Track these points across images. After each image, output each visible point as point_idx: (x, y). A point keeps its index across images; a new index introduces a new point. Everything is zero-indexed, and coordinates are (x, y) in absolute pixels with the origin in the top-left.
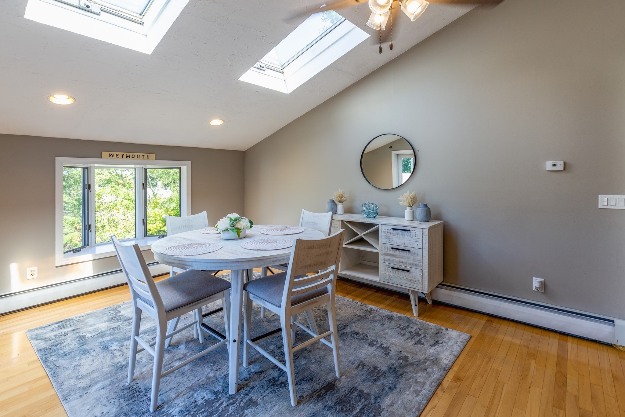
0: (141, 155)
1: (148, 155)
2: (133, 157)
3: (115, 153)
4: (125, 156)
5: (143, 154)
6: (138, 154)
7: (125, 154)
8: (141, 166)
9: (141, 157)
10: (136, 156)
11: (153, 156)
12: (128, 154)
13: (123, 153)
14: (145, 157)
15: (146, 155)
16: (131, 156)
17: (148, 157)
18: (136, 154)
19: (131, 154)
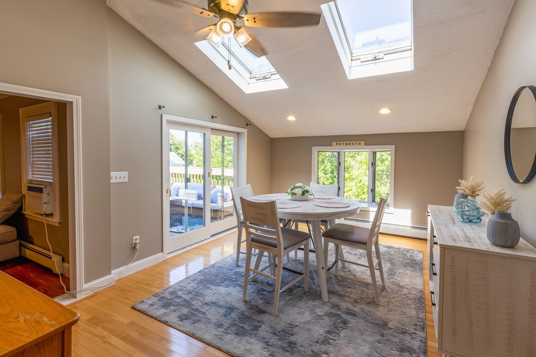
0: (355, 142)
1: (360, 142)
2: (350, 144)
3: (339, 143)
4: (345, 144)
5: (356, 142)
6: (353, 142)
7: (345, 142)
8: (371, 150)
9: (355, 144)
10: (351, 144)
11: (363, 143)
12: (347, 142)
13: (344, 142)
14: (358, 144)
15: (358, 142)
16: (348, 144)
17: (360, 144)
18: (351, 142)
19: (348, 142)
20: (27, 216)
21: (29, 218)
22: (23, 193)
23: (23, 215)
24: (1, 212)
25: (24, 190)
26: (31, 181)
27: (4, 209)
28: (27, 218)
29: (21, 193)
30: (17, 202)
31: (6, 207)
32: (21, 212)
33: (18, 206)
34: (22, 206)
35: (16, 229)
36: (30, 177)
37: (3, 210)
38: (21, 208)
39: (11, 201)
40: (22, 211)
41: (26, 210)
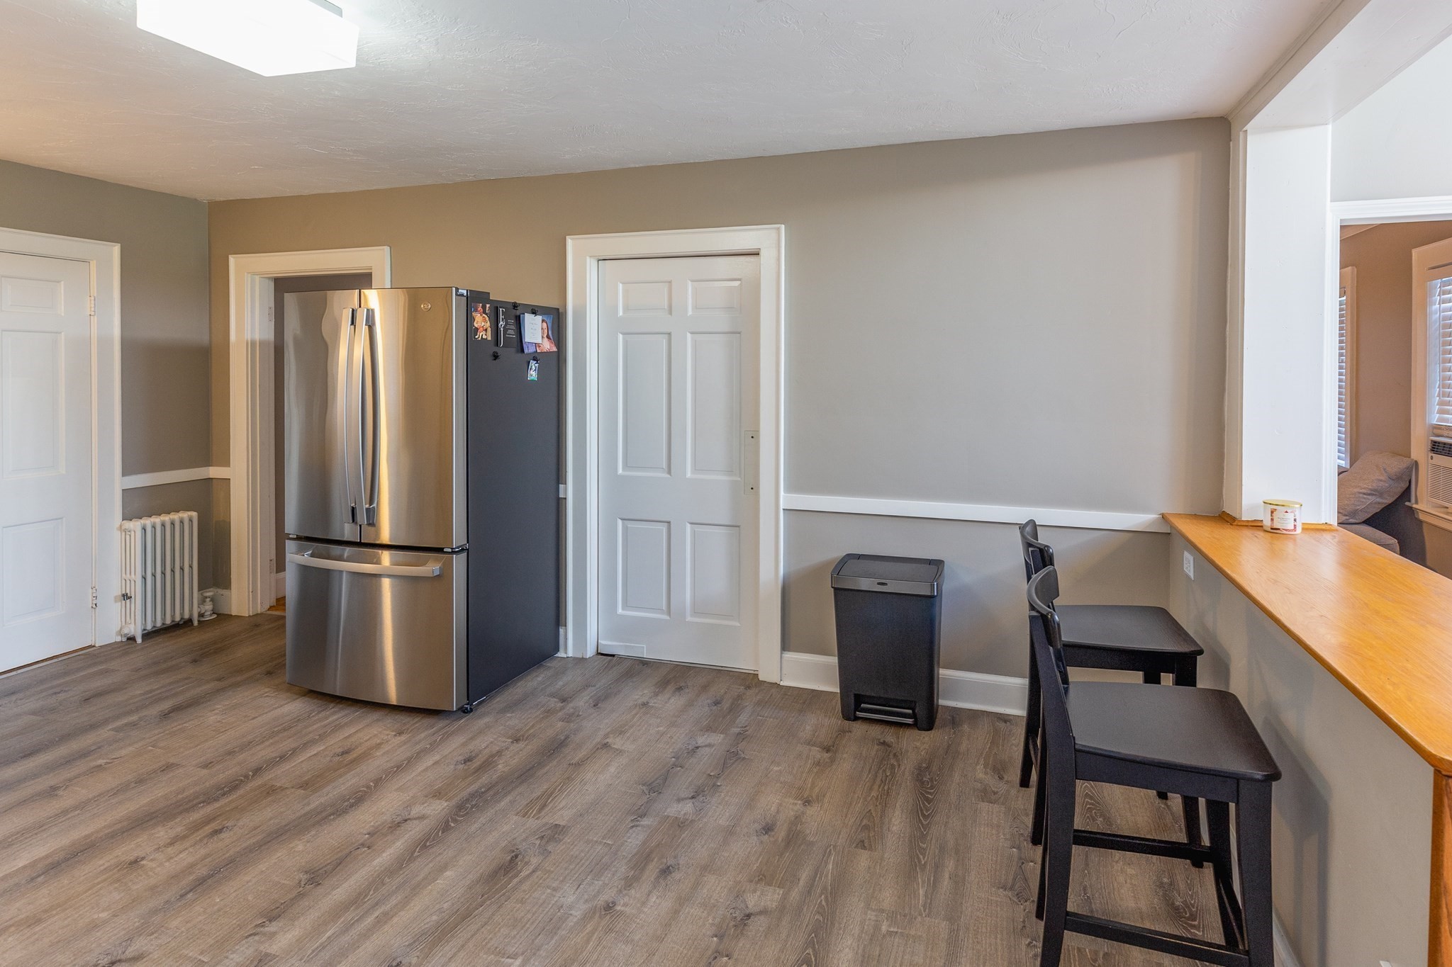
20: (1422, 517)
21: (1427, 523)
22: (1412, 457)
23: (1411, 511)
24: (1365, 496)
25: (1419, 451)
26: (1436, 429)
27: (1371, 490)
28: (1421, 522)
29: (1410, 457)
30: (1398, 478)
31: (1374, 485)
32: (1407, 503)
33: (1400, 488)
34: (1409, 488)
35: (1398, 542)
36: (1435, 419)
37: (1369, 492)
38: (1406, 494)
39: (1386, 472)
40: (1409, 501)
41: (1419, 500)
